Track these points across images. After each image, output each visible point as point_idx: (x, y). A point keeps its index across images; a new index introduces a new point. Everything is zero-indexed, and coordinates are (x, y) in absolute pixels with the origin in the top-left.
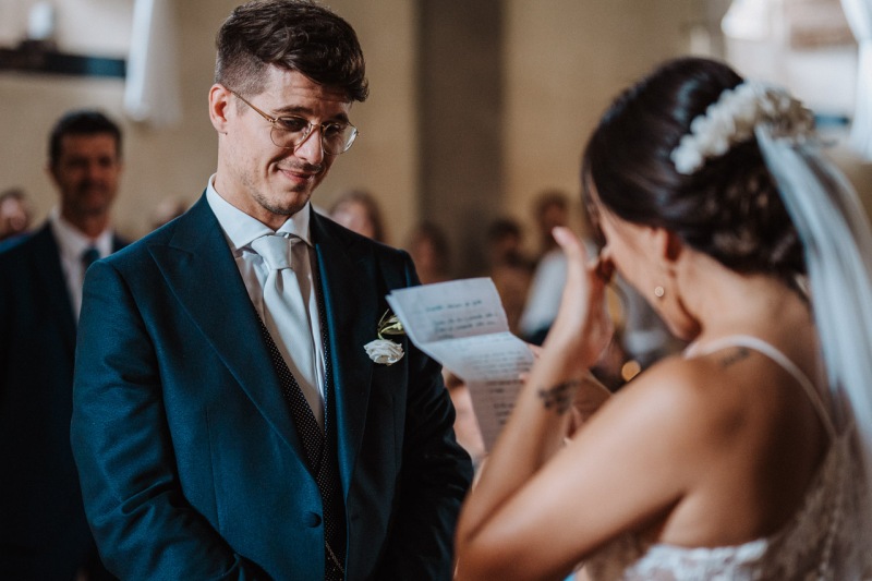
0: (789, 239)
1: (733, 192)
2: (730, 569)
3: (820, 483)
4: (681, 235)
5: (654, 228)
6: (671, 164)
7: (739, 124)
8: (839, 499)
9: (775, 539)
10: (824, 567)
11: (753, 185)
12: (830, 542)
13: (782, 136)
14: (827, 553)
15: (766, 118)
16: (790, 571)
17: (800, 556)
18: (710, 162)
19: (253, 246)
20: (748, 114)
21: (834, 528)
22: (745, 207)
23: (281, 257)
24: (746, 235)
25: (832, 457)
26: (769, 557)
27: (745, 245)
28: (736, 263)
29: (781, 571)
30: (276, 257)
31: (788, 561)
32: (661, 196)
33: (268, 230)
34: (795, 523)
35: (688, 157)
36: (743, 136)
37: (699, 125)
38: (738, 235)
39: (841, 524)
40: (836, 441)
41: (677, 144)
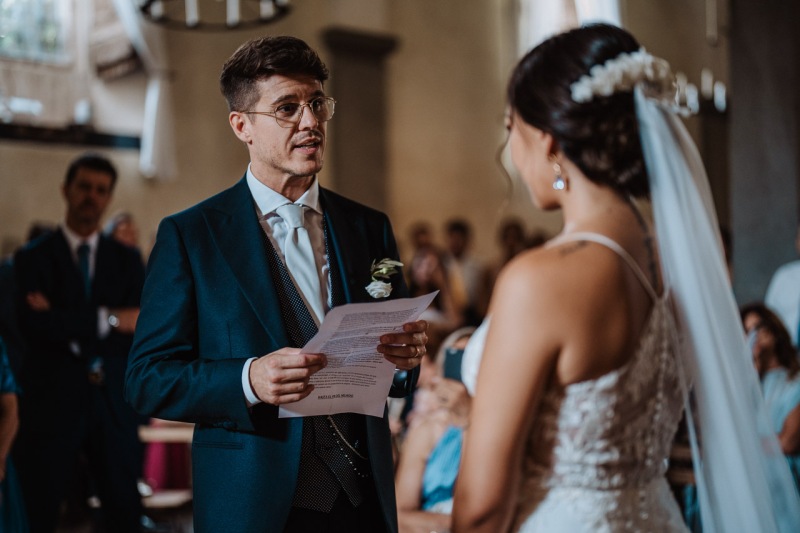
0: (635, 170)
1: (604, 127)
2: (593, 396)
3: (650, 331)
4: (561, 145)
5: (545, 132)
6: (569, 92)
7: (626, 76)
8: (665, 344)
9: (623, 371)
10: (660, 395)
11: (620, 126)
12: (662, 376)
13: (652, 96)
14: (661, 385)
15: (645, 79)
16: (636, 398)
17: (642, 386)
18: (597, 98)
19: (278, 212)
20: (635, 73)
21: (663, 366)
22: (610, 139)
23: (297, 219)
24: (604, 156)
25: (656, 313)
26: (620, 386)
27: (603, 165)
28: (592, 175)
29: (629, 397)
30: (293, 219)
31: (634, 389)
32: (556, 115)
33: (287, 201)
34: (635, 360)
35: (582, 91)
36: (625, 87)
37: (597, 71)
38: (599, 157)
39: (668, 363)
40: (658, 302)
41: (577, 80)
